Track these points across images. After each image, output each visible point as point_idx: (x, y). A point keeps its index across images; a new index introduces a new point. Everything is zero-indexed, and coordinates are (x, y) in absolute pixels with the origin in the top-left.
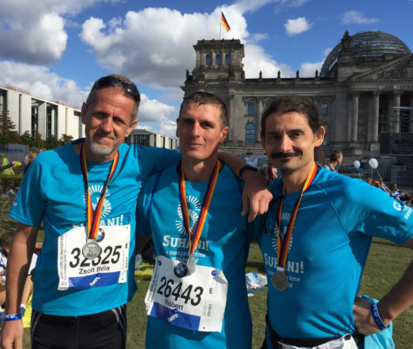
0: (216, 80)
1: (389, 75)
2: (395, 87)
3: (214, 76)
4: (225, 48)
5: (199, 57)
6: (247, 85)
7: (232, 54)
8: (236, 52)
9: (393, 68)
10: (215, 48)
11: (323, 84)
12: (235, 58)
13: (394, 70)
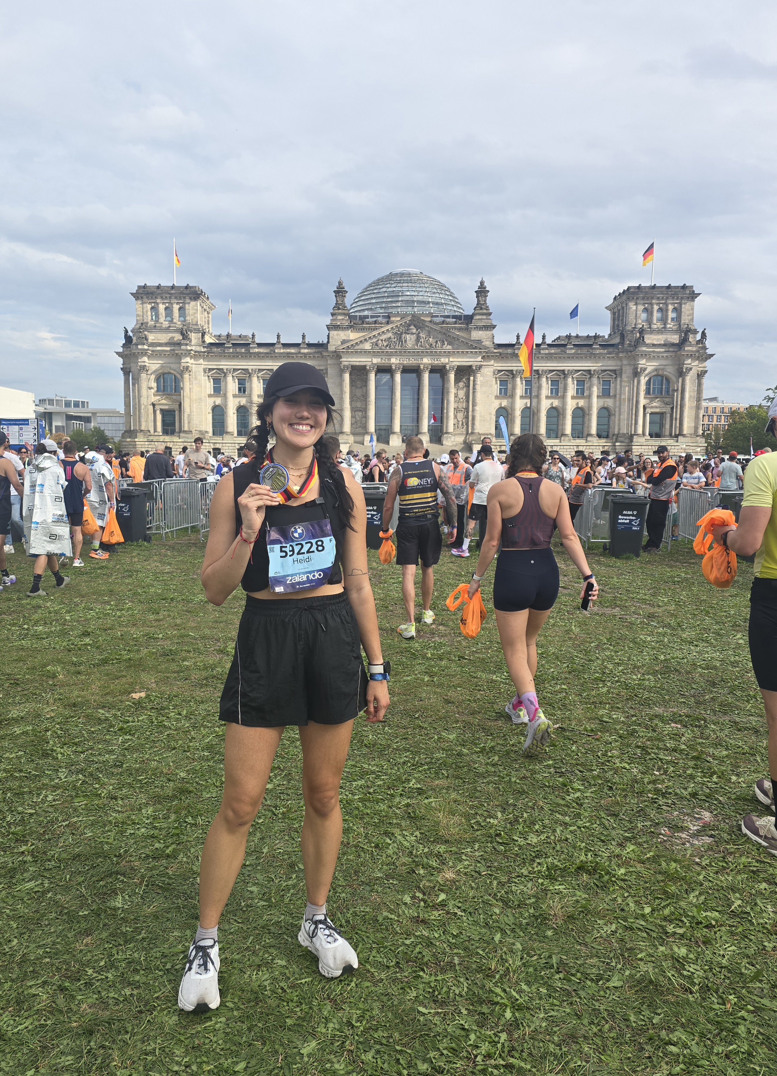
0: (166, 344)
1: (385, 344)
2: (393, 360)
3: (163, 338)
4: (176, 298)
5: (141, 309)
6: (209, 353)
7: (187, 305)
8: (193, 303)
9: (390, 335)
10: (162, 298)
11: (310, 353)
12: (191, 312)
13: (390, 338)
